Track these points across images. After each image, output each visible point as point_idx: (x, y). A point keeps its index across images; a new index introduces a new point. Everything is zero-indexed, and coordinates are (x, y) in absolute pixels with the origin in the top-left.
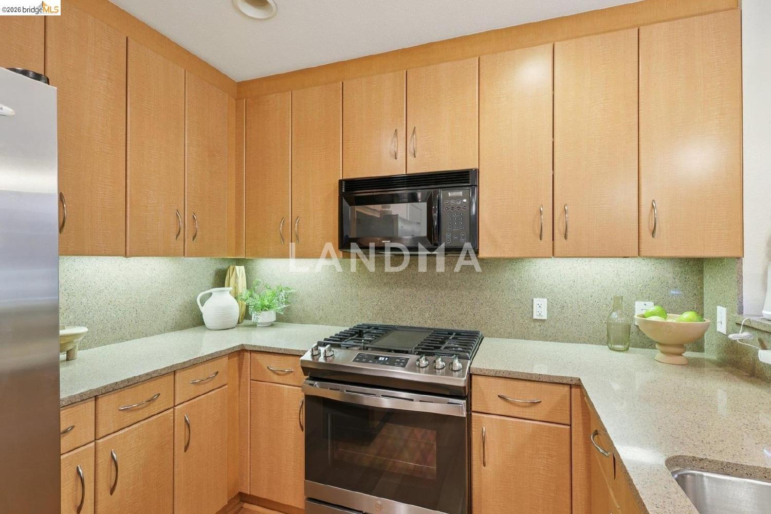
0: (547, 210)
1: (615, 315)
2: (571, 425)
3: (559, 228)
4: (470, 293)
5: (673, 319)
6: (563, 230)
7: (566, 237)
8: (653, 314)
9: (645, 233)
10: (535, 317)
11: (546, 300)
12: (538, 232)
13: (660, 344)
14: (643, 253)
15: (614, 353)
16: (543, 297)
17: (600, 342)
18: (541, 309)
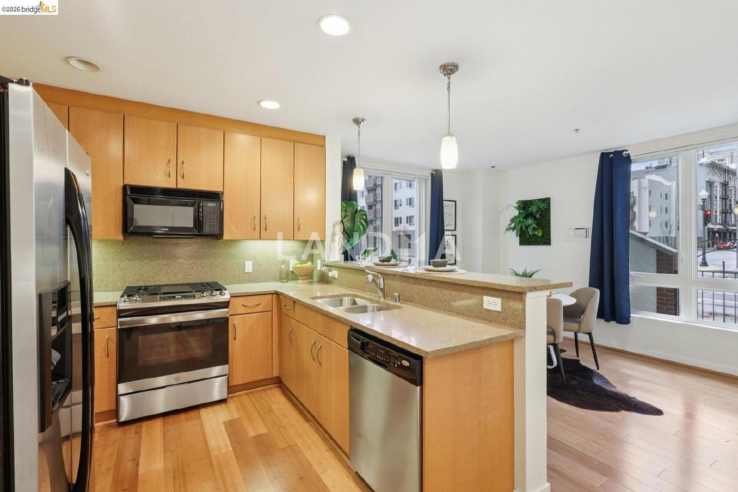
0: (258, 217)
1: (283, 266)
2: (272, 311)
3: (263, 226)
4: (209, 260)
5: (304, 265)
6: (264, 226)
7: (266, 230)
8: (297, 264)
9: (296, 229)
10: (246, 271)
11: (251, 262)
12: (253, 228)
13: (300, 276)
14: (295, 239)
15: (282, 283)
16: (250, 260)
17: (276, 281)
18: (249, 267)
